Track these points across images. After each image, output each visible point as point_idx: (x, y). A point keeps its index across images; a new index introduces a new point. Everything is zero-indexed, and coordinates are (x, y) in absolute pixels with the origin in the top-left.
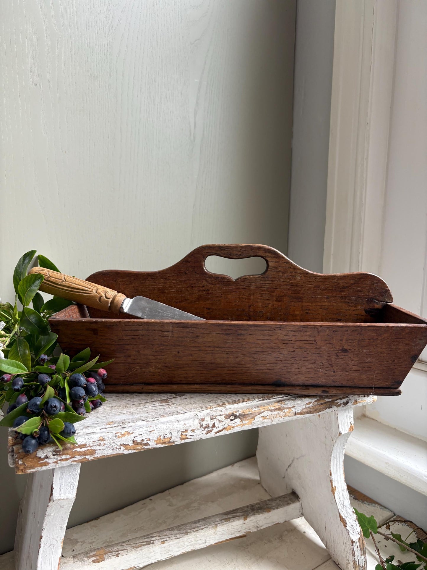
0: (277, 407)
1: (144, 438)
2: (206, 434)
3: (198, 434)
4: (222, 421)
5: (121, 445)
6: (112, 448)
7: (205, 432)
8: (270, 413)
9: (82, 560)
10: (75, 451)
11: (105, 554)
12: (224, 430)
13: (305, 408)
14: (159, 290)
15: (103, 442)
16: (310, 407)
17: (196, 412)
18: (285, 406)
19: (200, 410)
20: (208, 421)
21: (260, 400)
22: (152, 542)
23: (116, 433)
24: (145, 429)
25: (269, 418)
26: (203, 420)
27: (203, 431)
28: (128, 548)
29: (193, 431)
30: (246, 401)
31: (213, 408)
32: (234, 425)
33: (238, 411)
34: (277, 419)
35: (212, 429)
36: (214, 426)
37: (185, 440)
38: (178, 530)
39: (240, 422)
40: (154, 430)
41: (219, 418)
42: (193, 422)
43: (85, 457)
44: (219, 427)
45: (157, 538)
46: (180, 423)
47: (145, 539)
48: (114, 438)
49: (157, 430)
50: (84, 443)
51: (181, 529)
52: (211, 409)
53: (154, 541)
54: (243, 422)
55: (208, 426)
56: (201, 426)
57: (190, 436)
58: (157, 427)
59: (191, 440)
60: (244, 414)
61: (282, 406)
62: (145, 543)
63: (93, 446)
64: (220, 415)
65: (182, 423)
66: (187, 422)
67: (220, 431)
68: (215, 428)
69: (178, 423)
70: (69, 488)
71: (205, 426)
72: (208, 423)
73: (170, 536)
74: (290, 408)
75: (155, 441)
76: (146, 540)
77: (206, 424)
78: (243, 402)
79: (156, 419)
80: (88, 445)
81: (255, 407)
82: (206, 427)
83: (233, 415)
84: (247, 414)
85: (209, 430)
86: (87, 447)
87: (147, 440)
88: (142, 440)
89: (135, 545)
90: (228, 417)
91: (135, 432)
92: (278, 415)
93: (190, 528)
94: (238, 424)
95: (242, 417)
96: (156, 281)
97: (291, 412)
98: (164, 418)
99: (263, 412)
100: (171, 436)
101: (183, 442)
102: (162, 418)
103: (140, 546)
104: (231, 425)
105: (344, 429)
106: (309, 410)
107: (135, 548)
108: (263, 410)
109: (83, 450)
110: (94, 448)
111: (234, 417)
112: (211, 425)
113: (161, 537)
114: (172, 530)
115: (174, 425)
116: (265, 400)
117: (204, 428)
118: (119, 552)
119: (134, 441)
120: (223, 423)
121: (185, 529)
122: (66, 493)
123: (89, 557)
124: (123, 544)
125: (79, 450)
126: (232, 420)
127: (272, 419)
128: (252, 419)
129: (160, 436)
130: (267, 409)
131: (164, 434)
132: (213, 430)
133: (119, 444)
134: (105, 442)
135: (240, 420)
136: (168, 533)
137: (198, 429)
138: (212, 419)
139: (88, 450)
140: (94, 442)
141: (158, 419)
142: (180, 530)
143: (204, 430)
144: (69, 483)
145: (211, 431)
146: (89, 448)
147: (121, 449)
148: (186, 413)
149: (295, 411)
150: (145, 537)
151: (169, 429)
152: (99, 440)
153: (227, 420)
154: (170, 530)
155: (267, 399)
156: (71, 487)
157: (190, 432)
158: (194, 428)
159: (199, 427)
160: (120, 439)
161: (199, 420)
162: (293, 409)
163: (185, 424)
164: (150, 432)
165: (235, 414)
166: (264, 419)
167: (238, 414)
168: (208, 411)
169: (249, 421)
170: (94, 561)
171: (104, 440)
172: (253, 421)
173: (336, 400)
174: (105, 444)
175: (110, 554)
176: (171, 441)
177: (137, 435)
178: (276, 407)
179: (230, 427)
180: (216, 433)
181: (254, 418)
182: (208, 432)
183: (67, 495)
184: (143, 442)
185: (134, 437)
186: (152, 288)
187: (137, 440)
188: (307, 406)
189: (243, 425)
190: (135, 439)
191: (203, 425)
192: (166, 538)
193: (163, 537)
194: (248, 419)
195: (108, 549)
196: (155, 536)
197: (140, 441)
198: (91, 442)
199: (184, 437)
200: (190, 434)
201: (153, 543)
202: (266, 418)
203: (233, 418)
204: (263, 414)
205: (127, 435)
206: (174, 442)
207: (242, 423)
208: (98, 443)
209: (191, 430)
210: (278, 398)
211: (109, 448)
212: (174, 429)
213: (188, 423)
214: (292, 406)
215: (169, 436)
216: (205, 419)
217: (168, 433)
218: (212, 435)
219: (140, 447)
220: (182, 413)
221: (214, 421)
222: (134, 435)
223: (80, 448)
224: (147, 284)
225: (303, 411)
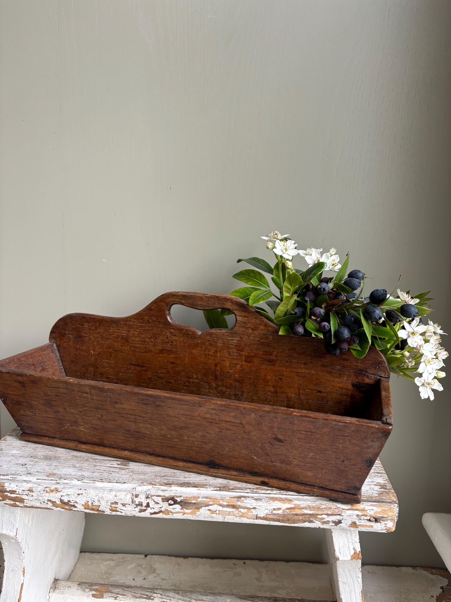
0: (232, 504)
1: (71, 500)
2: (140, 512)
3: (130, 510)
4: (158, 503)
5: (48, 500)
6: (40, 502)
7: (137, 509)
8: (220, 508)
9: (84, 591)
10: (6, 495)
11: (106, 592)
12: (161, 514)
13: (271, 513)
14: (123, 338)
15: (31, 493)
16: (279, 514)
17: (134, 486)
18: (242, 504)
19: (140, 484)
20: (142, 499)
21: (216, 489)
22: (152, 597)
23: (45, 488)
24: (74, 490)
25: (219, 514)
26: (137, 496)
27: (135, 508)
28: (128, 595)
29: (124, 505)
30: (198, 487)
31: (156, 485)
32: (172, 510)
33: (181, 496)
34: (230, 517)
35: (145, 508)
36: (148, 505)
37: (116, 512)
38: (182, 596)
39: (181, 509)
40: (82, 494)
41: (156, 499)
42: (126, 495)
43: (14, 502)
44: (154, 508)
45: (159, 596)
46: (111, 493)
47: (147, 591)
48: (42, 492)
49: (85, 494)
50: (14, 489)
51: (186, 595)
52: (154, 486)
53: (154, 597)
54: (185, 510)
55: (140, 504)
56: (133, 502)
57: (121, 509)
58: (86, 491)
59: (123, 514)
60: (186, 501)
61: (239, 503)
62: (145, 596)
63: (22, 494)
64: (157, 496)
65: (113, 493)
66: (118, 494)
67: (155, 513)
68: (149, 508)
69: (109, 493)
70: (10, 526)
71: (137, 503)
72: (141, 501)
73: (172, 599)
74: (249, 509)
75: (83, 505)
76: (148, 593)
77: (139, 502)
78: (193, 487)
79: (93, 482)
80: (17, 493)
81: (203, 498)
82: (139, 505)
83: (172, 499)
84: (191, 503)
85: (142, 508)
86: (17, 494)
87: (74, 502)
88: (69, 501)
89: (135, 594)
90: (166, 500)
91: (63, 490)
92: (231, 513)
93: (196, 599)
94: (178, 511)
95: (184, 504)
96: (120, 329)
97: (251, 514)
98: (100, 483)
99: (212, 505)
100: (99, 504)
101: (114, 513)
102: (98, 482)
103: (140, 597)
104: (169, 510)
105: (343, 554)
106: (277, 517)
107: (134, 597)
108: (211, 503)
109: (13, 495)
110: (24, 497)
111: (174, 502)
112: (144, 504)
113: (163, 597)
114: (177, 593)
115: (104, 494)
116: (223, 491)
117: (137, 505)
118: (118, 595)
119: (61, 500)
120: (160, 506)
121: (190, 598)
122: (7, 530)
123: (91, 590)
124: (125, 589)
125: (9, 494)
126: (170, 505)
127: (224, 516)
128: (196, 510)
129: (88, 502)
130: (218, 503)
131: (92, 500)
132: (147, 509)
133: (46, 499)
134: (33, 494)
135: (181, 507)
136: (171, 594)
137: (129, 505)
138: (147, 498)
139: (17, 497)
140: (23, 490)
141: (94, 482)
142: (184, 596)
143: (137, 507)
144: (10, 521)
145: (145, 510)
146: (18, 496)
147: (49, 505)
148: (124, 483)
149: (256, 514)
150: (149, 590)
151: (98, 496)
152: (28, 490)
153: (164, 503)
154: (175, 593)
155: (225, 491)
156: (12, 526)
157: (120, 505)
158: (125, 503)
159: (131, 503)
160: (47, 494)
161: (133, 495)
162: (253, 510)
163: (116, 496)
164: (78, 494)
165: (176, 498)
166: (213, 513)
167: (179, 500)
168: (150, 487)
169: (192, 511)
170: (94, 596)
171: (33, 492)
172: (197, 513)
173: (321, 515)
174: (32, 496)
175: (110, 594)
176: (100, 509)
177: (64, 494)
178: (230, 503)
179: (167, 512)
180: (151, 514)
181: (198, 509)
182: (141, 511)
183: (8, 531)
184: (70, 503)
185: (62, 496)
186: (116, 336)
187: (63, 500)
188: (274, 512)
189: (185, 514)
190: (62, 498)
191: (135, 502)
192: (167, 599)
193: (165, 597)
194: (190, 508)
195: (110, 588)
196: (157, 592)
197: (67, 501)
198: (20, 491)
199: (114, 509)
200: (120, 508)
201: (153, 599)
202: (215, 512)
203: (172, 503)
204: (210, 507)
205: (54, 492)
206: (103, 512)
207: (182, 511)
208: (26, 492)
209: (122, 504)
210: (241, 492)
211: (37, 501)
212: (102, 498)
213: (119, 496)
214: (252, 507)
215: (96, 503)
216: (139, 496)
217: (96, 500)
218: (146, 514)
219: (67, 507)
220: (120, 483)
221: (148, 500)
222: (61, 493)
223: (11, 494)
224: (111, 331)
225: (268, 516)
